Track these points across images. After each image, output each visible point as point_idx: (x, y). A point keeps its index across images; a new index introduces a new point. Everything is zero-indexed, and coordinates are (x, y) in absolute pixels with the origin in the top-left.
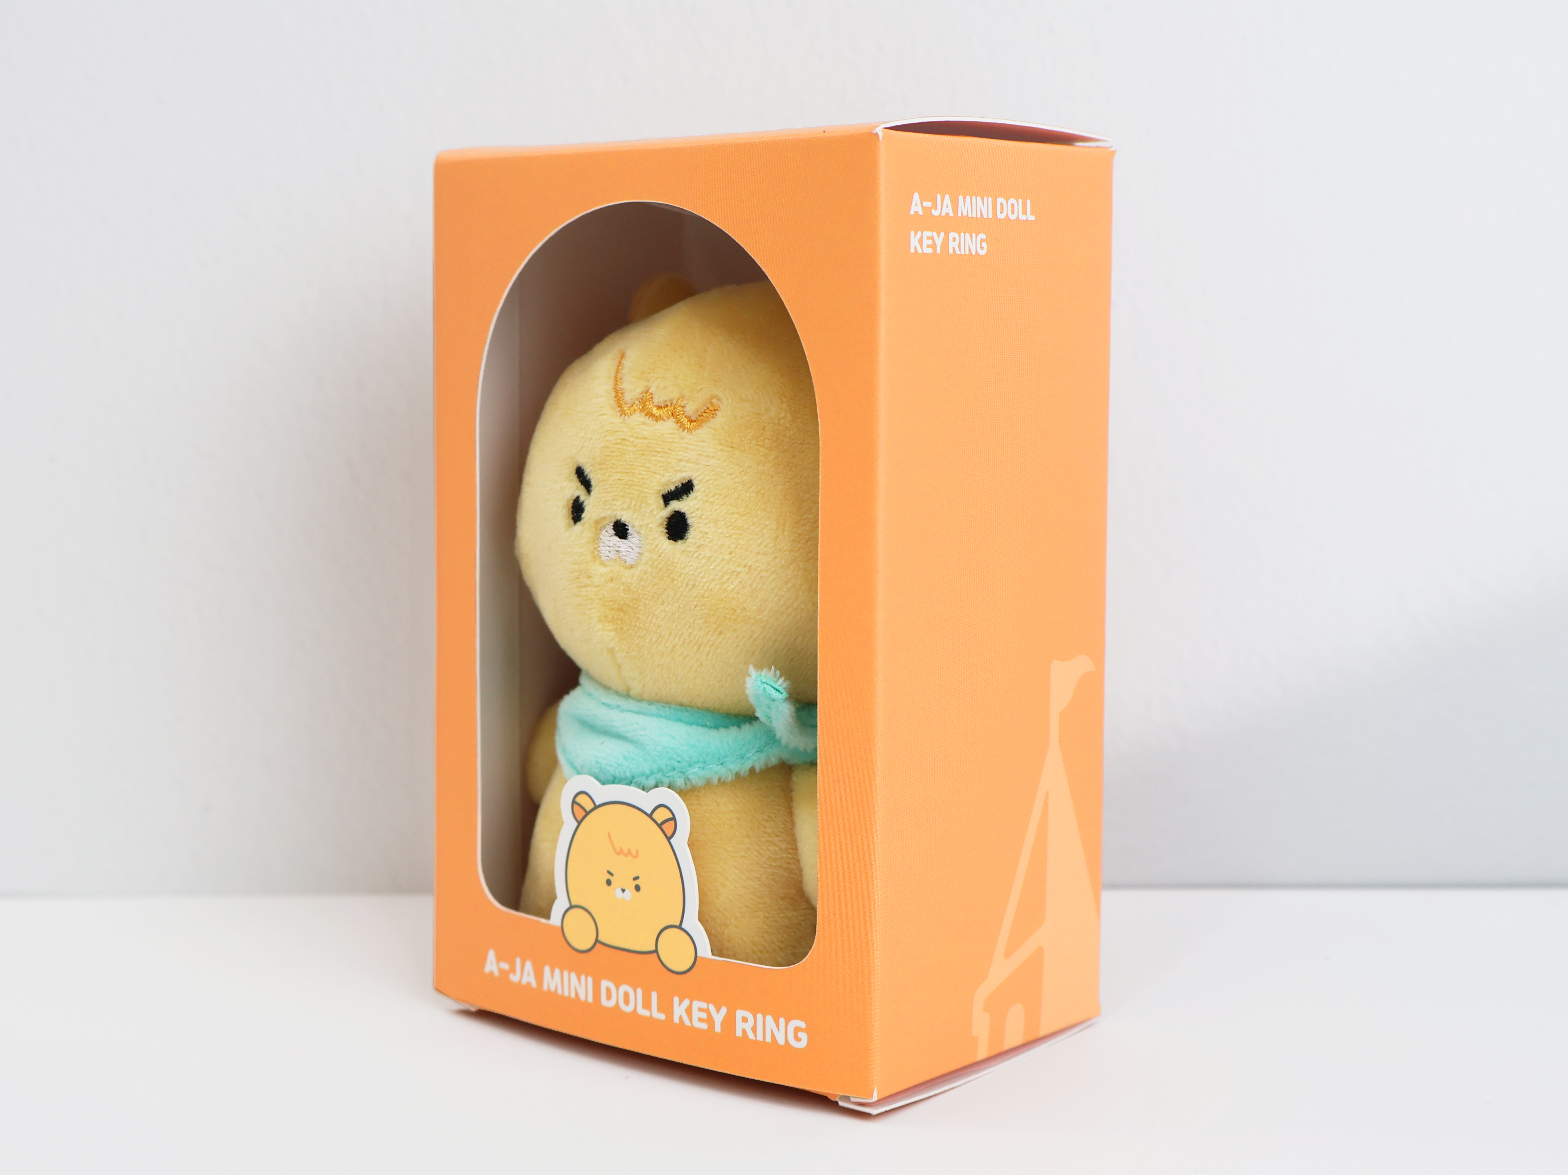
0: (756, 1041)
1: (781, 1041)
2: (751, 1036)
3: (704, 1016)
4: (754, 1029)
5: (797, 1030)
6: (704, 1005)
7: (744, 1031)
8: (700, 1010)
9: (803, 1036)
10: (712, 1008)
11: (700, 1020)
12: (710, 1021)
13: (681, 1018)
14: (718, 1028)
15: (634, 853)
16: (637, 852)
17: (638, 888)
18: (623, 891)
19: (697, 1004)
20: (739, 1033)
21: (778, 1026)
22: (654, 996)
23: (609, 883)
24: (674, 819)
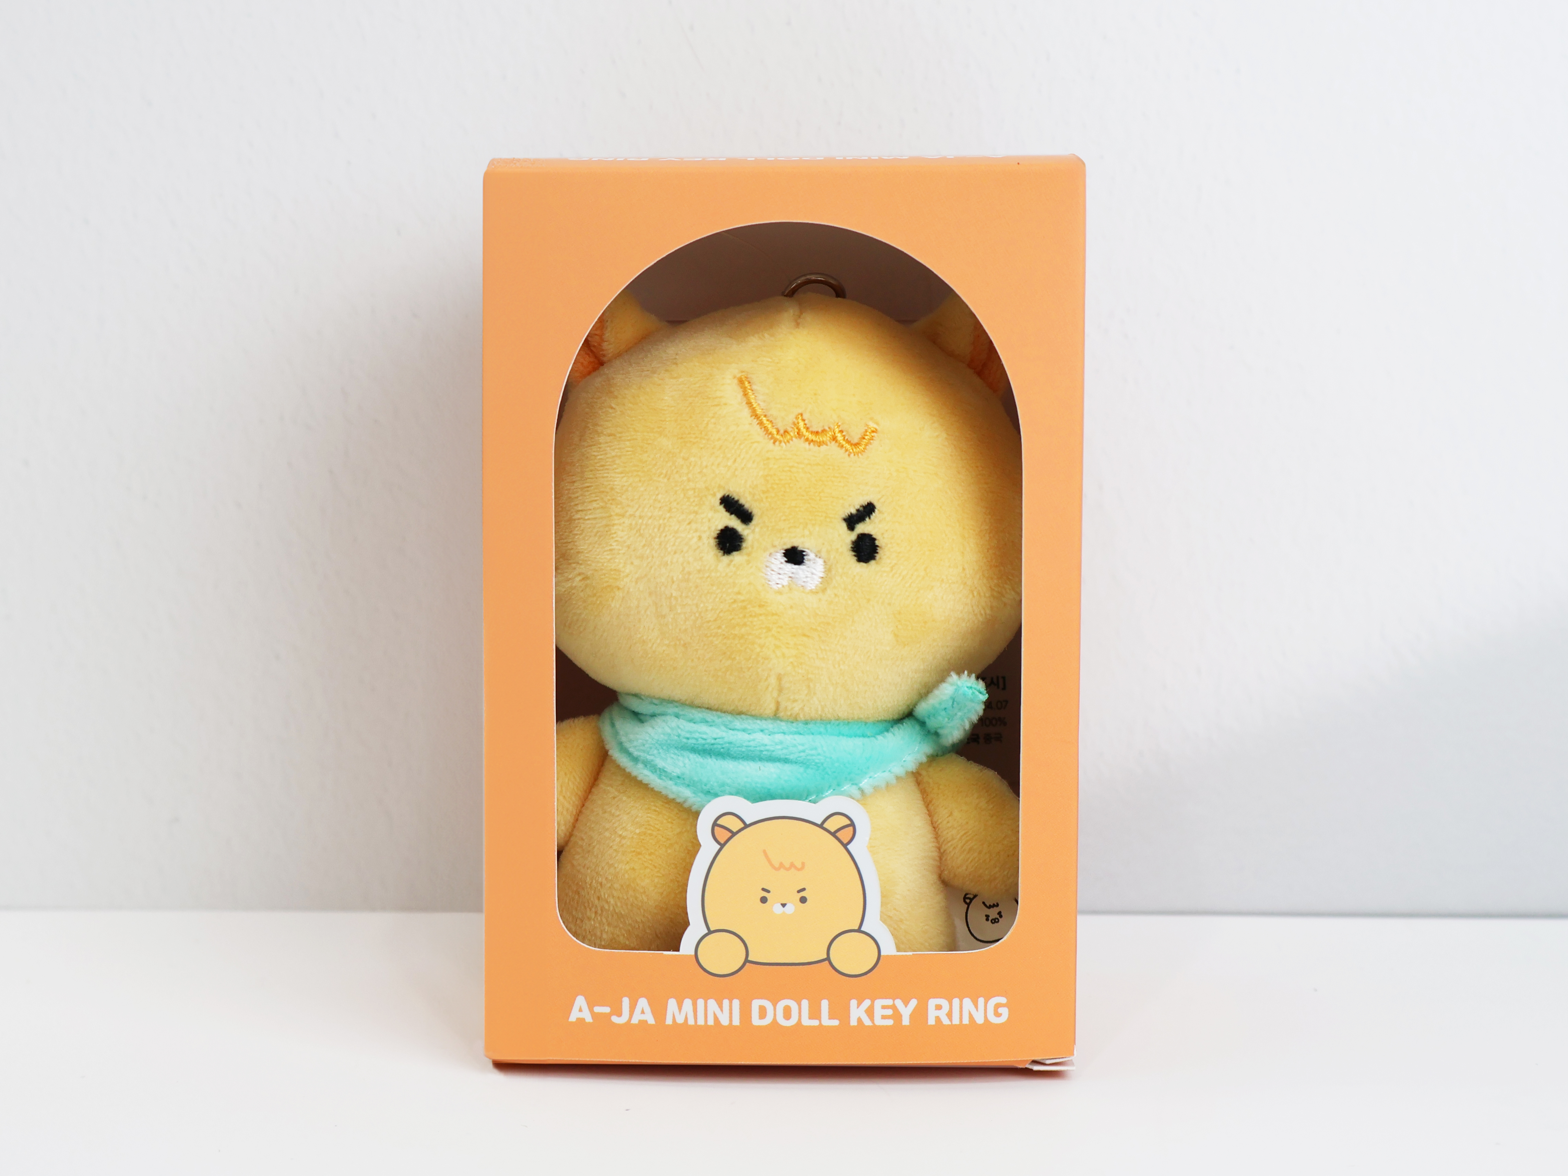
0: (952, 1026)
1: (980, 1020)
2: (946, 1021)
3: (889, 1012)
4: (950, 1015)
5: (998, 1006)
6: (889, 1002)
7: (938, 1019)
8: (884, 1007)
9: (1004, 1011)
10: (899, 1003)
11: (884, 1017)
12: (897, 1016)
13: (859, 1020)
14: (906, 1021)
15: (799, 865)
16: (803, 864)
17: (803, 900)
18: (784, 905)
19: (879, 1003)
20: (931, 1021)
21: (976, 1007)
22: (825, 1004)
23: (764, 900)
24: (852, 824)
